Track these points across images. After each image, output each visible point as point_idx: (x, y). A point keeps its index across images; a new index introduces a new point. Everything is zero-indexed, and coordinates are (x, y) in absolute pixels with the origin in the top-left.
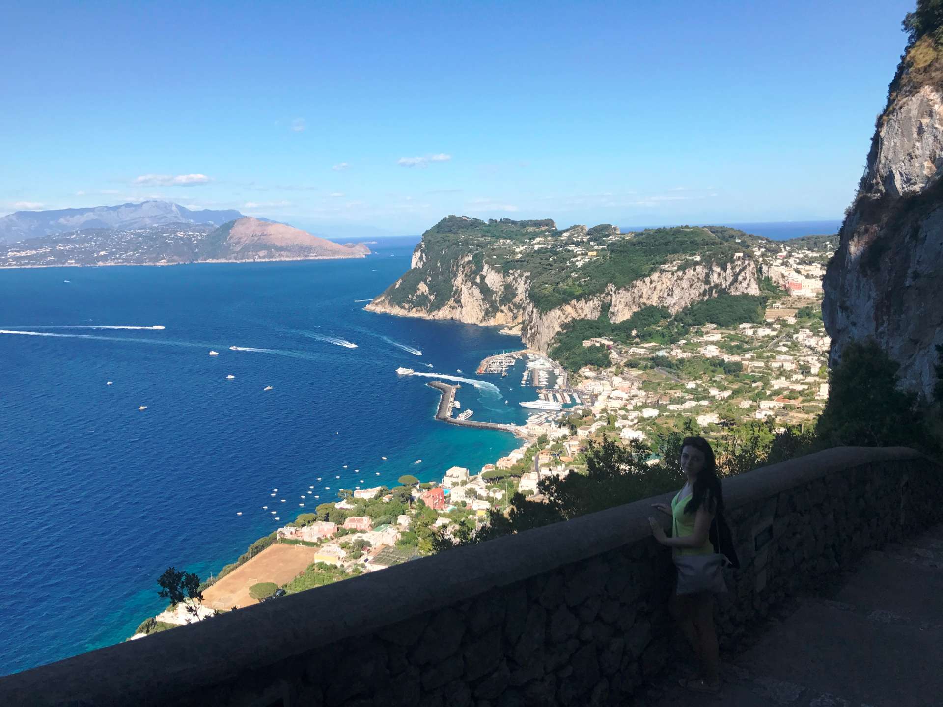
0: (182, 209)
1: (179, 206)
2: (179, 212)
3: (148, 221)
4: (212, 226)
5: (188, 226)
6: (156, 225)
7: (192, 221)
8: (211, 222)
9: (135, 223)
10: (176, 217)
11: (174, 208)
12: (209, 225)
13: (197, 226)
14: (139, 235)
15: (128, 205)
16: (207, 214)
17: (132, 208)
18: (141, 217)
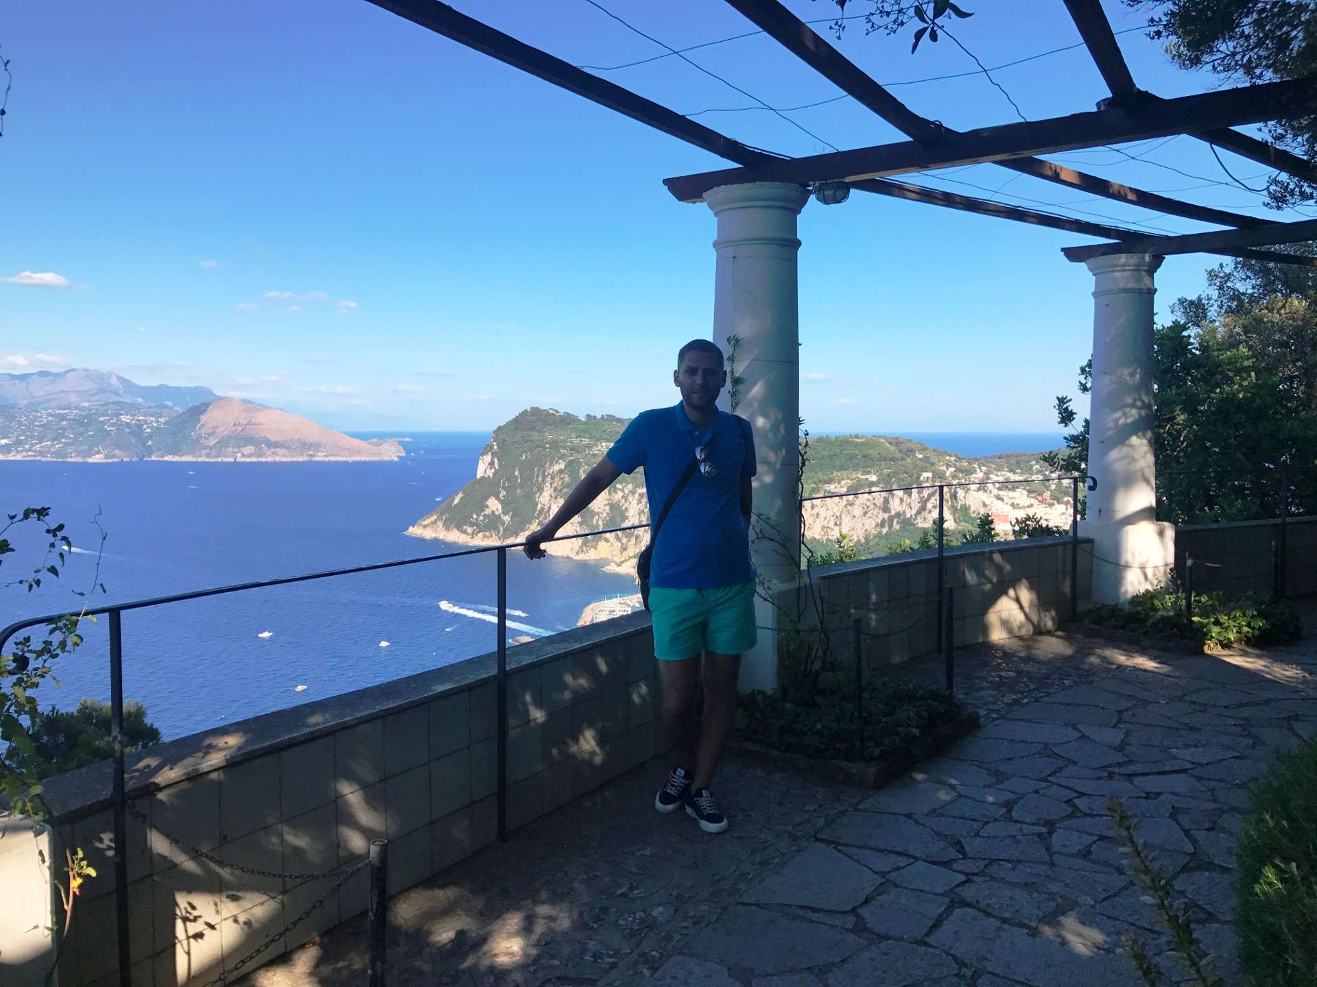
0: (126, 383)
1: (122, 378)
2: (120, 386)
3: (73, 398)
4: (172, 408)
5: (136, 406)
6: (87, 405)
7: (140, 400)
8: (169, 403)
9: (54, 399)
10: (116, 394)
11: (114, 381)
12: (166, 407)
13: (150, 407)
14: (62, 418)
15: (43, 374)
16: (163, 390)
17: (50, 378)
18: (63, 392)
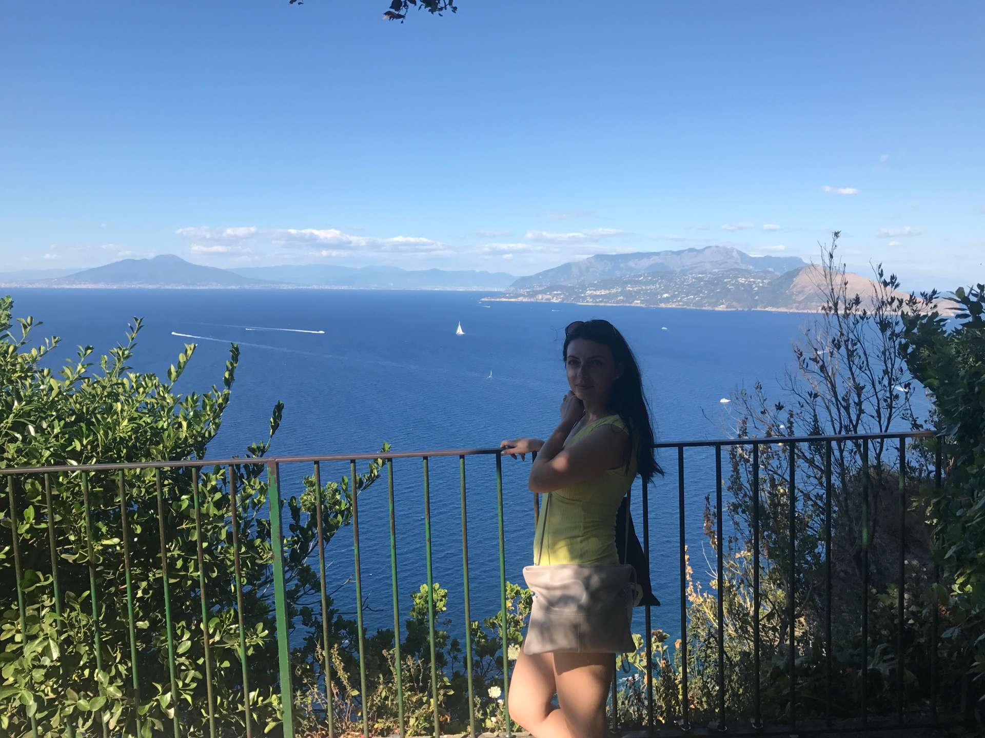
0: (742, 255)
1: (740, 251)
2: (739, 257)
3: (708, 266)
4: (773, 273)
5: (748, 272)
6: (716, 270)
7: (751, 267)
8: (770, 269)
9: (696, 267)
10: (736, 263)
11: (735, 254)
12: (769, 272)
13: (757, 272)
14: (701, 279)
15: (691, 250)
16: (768, 260)
17: (695, 253)
18: (701, 262)
